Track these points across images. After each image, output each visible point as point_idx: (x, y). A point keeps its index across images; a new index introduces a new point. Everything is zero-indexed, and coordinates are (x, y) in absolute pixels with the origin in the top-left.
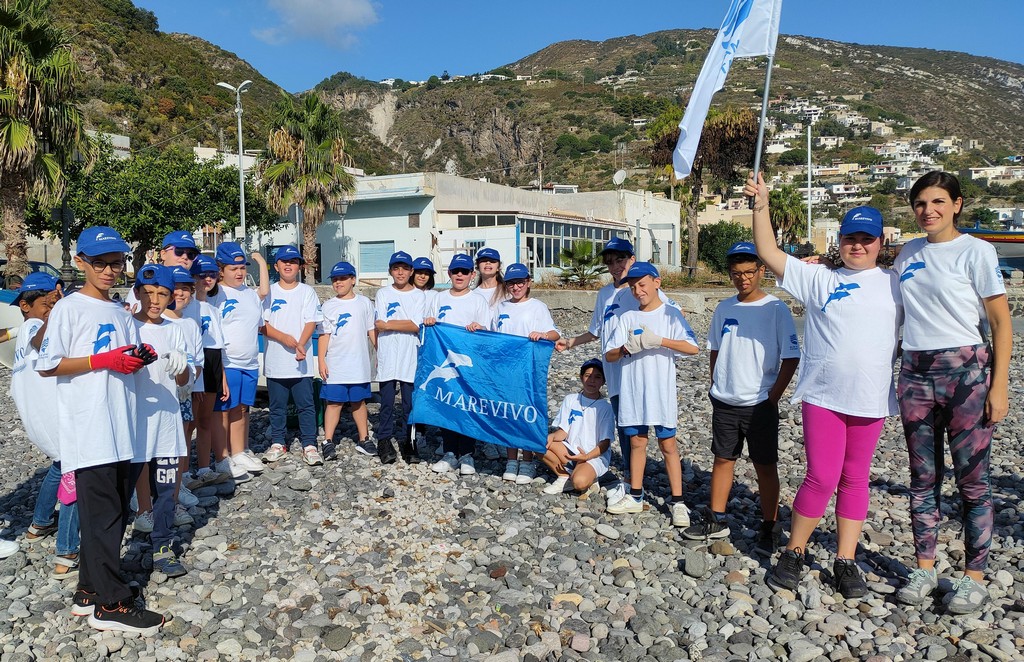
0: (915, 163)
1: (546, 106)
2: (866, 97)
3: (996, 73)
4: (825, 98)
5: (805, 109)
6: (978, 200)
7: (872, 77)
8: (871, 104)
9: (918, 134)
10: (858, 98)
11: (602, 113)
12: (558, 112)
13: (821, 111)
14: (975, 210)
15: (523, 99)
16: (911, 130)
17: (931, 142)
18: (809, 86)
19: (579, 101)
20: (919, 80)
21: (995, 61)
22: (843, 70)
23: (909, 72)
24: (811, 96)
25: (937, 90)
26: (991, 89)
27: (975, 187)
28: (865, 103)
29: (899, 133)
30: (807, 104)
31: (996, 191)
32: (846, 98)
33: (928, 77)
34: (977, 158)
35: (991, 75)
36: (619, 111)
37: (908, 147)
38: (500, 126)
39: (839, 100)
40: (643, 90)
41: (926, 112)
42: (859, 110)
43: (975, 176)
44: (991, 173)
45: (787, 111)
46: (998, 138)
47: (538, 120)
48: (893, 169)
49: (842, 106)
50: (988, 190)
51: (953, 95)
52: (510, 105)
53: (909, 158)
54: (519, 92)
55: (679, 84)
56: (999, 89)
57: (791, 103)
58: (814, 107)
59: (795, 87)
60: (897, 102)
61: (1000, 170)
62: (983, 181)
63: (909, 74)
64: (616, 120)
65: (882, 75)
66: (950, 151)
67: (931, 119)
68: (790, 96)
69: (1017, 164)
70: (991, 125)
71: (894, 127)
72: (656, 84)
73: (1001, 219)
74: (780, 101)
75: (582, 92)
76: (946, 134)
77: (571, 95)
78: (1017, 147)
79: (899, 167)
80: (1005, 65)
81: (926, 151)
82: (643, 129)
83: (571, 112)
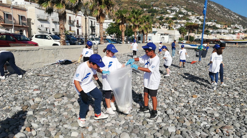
0: (196, 21)
1: (126, 5)
2: (187, 7)
3: (210, 3)
4: (179, 6)
5: (176, 9)
6: (207, 28)
7: (188, 3)
8: (187, 8)
9: (196, 15)
10: (185, 7)
11: (137, 7)
12: (129, 6)
13: (179, 9)
14: (206, 30)
15: (122, 3)
16: (195, 14)
17: (198, 17)
18: (176, 4)
19: (133, 4)
20: (196, 4)
21: (210, 1)
22: (182, 1)
23: (194, 2)
24: (177, 6)
25: (199, 6)
26: (209, 6)
27: (206, 26)
28: (186, 8)
29: (193, 14)
30: (176, 7)
31: (210, 27)
32: (183, 7)
33: (198, 3)
34: (207, 20)
35: (209, 4)
36: (141, 7)
37: (194, 17)
38: (117, 8)
39: (182, 7)
40: (145, 2)
41: (197, 11)
42: (186, 9)
43: (206, 24)
44: (209, 23)
45: (172, 9)
46: (210, 16)
47: (125, 8)
48: (192, 22)
49: (182, 8)
50: (208, 26)
51: (202, 7)
52: (119, 4)
53: (195, 20)
54: (121, 1)
55: (152, 2)
56: (210, 6)
57: (173, 7)
58: (177, 8)
59: (174, 4)
60: (192, 8)
61: (211, 23)
62: (207, 25)
63: (194, 3)
64: (141, 9)
65: (189, 2)
66: (202, 19)
67: (198, 12)
68: (173, 6)
69: (213, 22)
70: (209, 13)
71: (192, 13)
72: (147, 1)
73: (210, 32)
74: (171, 7)
75: (133, 2)
76: (201, 15)
77: (131, 3)
78: (213, 18)
79: (193, 21)
80: (211, 2)
81: (198, 18)
82: (146, 11)
83: (132, 6)
